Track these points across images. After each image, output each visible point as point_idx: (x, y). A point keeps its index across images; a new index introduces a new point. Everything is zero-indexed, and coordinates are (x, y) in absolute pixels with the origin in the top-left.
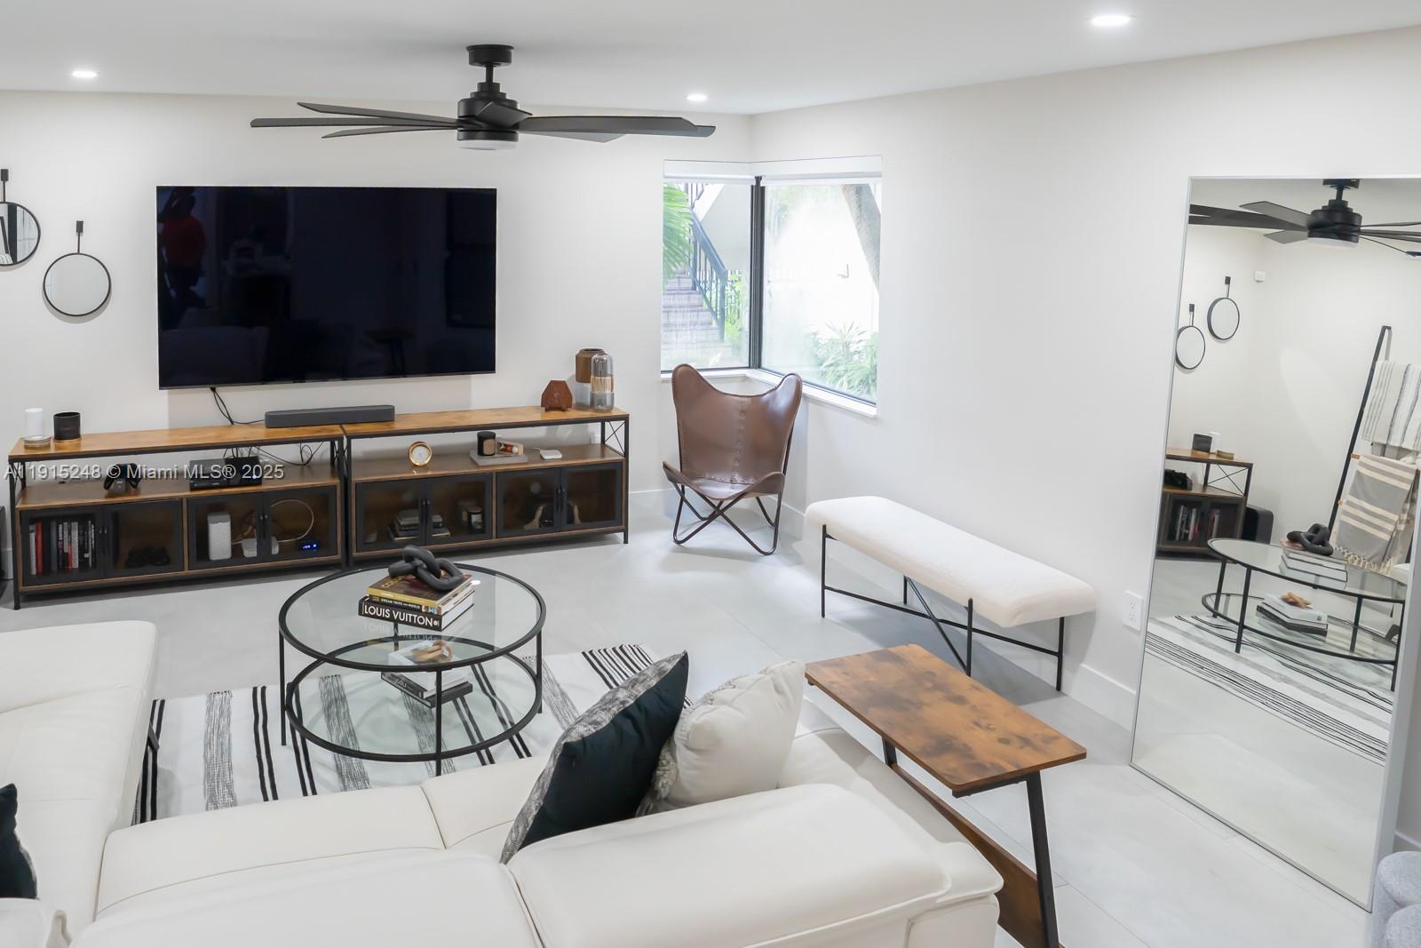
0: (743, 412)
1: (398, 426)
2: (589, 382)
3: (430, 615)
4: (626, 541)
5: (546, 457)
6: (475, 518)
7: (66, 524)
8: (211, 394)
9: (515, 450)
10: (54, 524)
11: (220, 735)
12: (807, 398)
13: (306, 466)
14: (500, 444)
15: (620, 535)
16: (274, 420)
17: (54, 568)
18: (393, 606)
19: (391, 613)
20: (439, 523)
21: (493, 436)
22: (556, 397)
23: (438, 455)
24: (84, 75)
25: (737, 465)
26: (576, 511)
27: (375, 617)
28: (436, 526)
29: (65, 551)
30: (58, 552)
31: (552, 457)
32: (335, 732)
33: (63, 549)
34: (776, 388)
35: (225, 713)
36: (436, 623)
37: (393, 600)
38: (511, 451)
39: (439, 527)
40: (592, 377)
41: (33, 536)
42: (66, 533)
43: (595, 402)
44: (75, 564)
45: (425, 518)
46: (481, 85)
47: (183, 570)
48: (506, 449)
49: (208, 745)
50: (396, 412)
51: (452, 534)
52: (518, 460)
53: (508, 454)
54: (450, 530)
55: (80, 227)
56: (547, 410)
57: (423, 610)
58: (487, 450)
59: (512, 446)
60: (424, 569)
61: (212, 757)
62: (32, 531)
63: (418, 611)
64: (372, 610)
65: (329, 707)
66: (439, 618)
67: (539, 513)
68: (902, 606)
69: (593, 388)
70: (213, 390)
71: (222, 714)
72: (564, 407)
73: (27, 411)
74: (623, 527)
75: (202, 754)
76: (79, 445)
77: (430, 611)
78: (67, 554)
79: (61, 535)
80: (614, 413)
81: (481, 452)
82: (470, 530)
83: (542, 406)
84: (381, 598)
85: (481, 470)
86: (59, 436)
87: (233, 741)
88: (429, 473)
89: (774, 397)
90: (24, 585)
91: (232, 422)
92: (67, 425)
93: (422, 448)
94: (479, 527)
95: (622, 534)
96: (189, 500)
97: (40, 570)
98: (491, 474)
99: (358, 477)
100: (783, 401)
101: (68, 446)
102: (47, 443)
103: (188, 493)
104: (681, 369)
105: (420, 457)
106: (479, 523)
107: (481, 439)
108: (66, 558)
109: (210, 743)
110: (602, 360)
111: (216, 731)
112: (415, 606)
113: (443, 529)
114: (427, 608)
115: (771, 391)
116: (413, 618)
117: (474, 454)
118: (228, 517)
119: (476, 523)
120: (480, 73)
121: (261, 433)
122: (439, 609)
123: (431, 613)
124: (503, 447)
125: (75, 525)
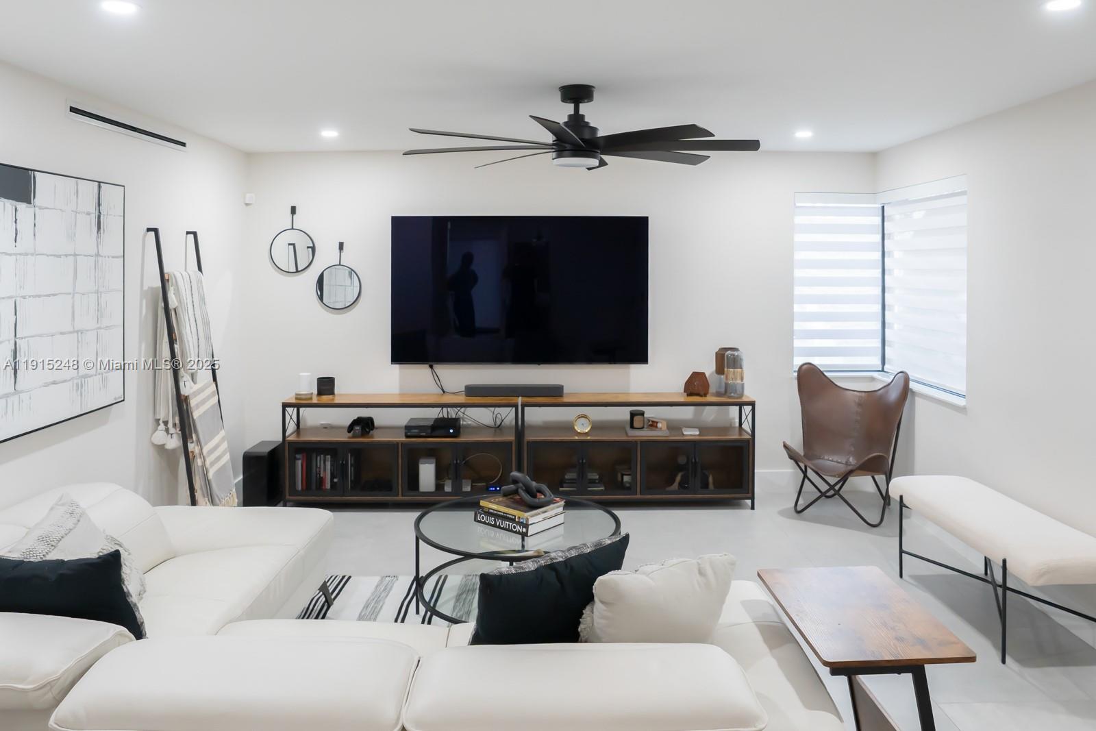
0: (859, 405)
1: (566, 400)
2: (723, 374)
3: (520, 524)
4: (753, 508)
5: (685, 433)
6: (626, 478)
7: (322, 456)
8: (429, 370)
9: (659, 425)
10: (314, 455)
11: (377, 602)
12: (913, 393)
13: (498, 428)
14: (649, 421)
15: (749, 502)
16: (471, 391)
17: (314, 487)
18: (496, 516)
19: (495, 520)
20: (596, 480)
21: (642, 414)
22: (696, 386)
23: (597, 427)
24: (330, 134)
25: (853, 449)
26: (711, 479)
27: (484, 523)
28: (592, 482)
29: (322, 475)
30: (316, 476)
31: (691, 433)
32: (456, 611)
33: (320, 475)
34: (889, 384)
35: (387, 589)
36: (524, 530)
37: (497, 511)
38: (656, 427)
39: (595, 483)
40: (725, 369)
41: (299, 463)
42: (322, 462)
43: (727, 390)
44: (328, 485)
45: (582, 474)
46: (570, 116)
47: (398, 495)
48: (653, 424)
49: (366, 607)
50: (565, 391)
51: (606, 489)
52: (662, 433)
53: (654, 428)
54: (605, 487)
55: (341, 246)
56: (688, 395)
57: (517, 520)
58: (636, 424)
59: (657, 423)
60: (522, 489)
61: (365, 614)
62: (299, 459)
63: (513, 520)
64: (483, 518)
65: (462, 594)
66: (526, 526)
67: (678, 478)
68: (983, 577)
69: (727, 379)
70: (431, 367)
71: (385, 590)
72: (702, 393)
73: (301, 374)
74: (750, 495)
75: (360, 611)
76: (333, 400)
77: (521, 520)
78: (322, 478)
79: (319, 464)
80: (745, 399)
81: (632, 427)
82: (621, 487)
83: (685, 391)
84: (489, 509)
85: (630, 439)
86: (320, 393)
87: (384, 607)
88: (589, 438)
89: (887, 392)
90: (290, 495)
91: (444, 392)
92: (326, 385)
93: (583, 419)
94: (628, 485)
95: (750, 501)
96: (403, 444)
97: (304, 488)
98: (636, 442)
99: (530, 437)
100: (893, 395)
101: (326, 399)
102: (309, 396)
103: (404, 439)
104: (805, 366)
105: (582, 427)
106: (630, 483)
107: (633, 415)
108: (321, 481)
109: (367, 607)
110: (734, 355)
111: (376, 599)
112: (511, 516)
113: (599, 485)
114: (519, 518)
115: (885, 387)
116: (509, 525)
117: (628, 427)
118: (434, 460)
119: (627, 482)
120: (569, 108)
121: (462, 399)
122: (527, 519)
123: (522, 522)
124: (650, 423)
125: (329, 457)
